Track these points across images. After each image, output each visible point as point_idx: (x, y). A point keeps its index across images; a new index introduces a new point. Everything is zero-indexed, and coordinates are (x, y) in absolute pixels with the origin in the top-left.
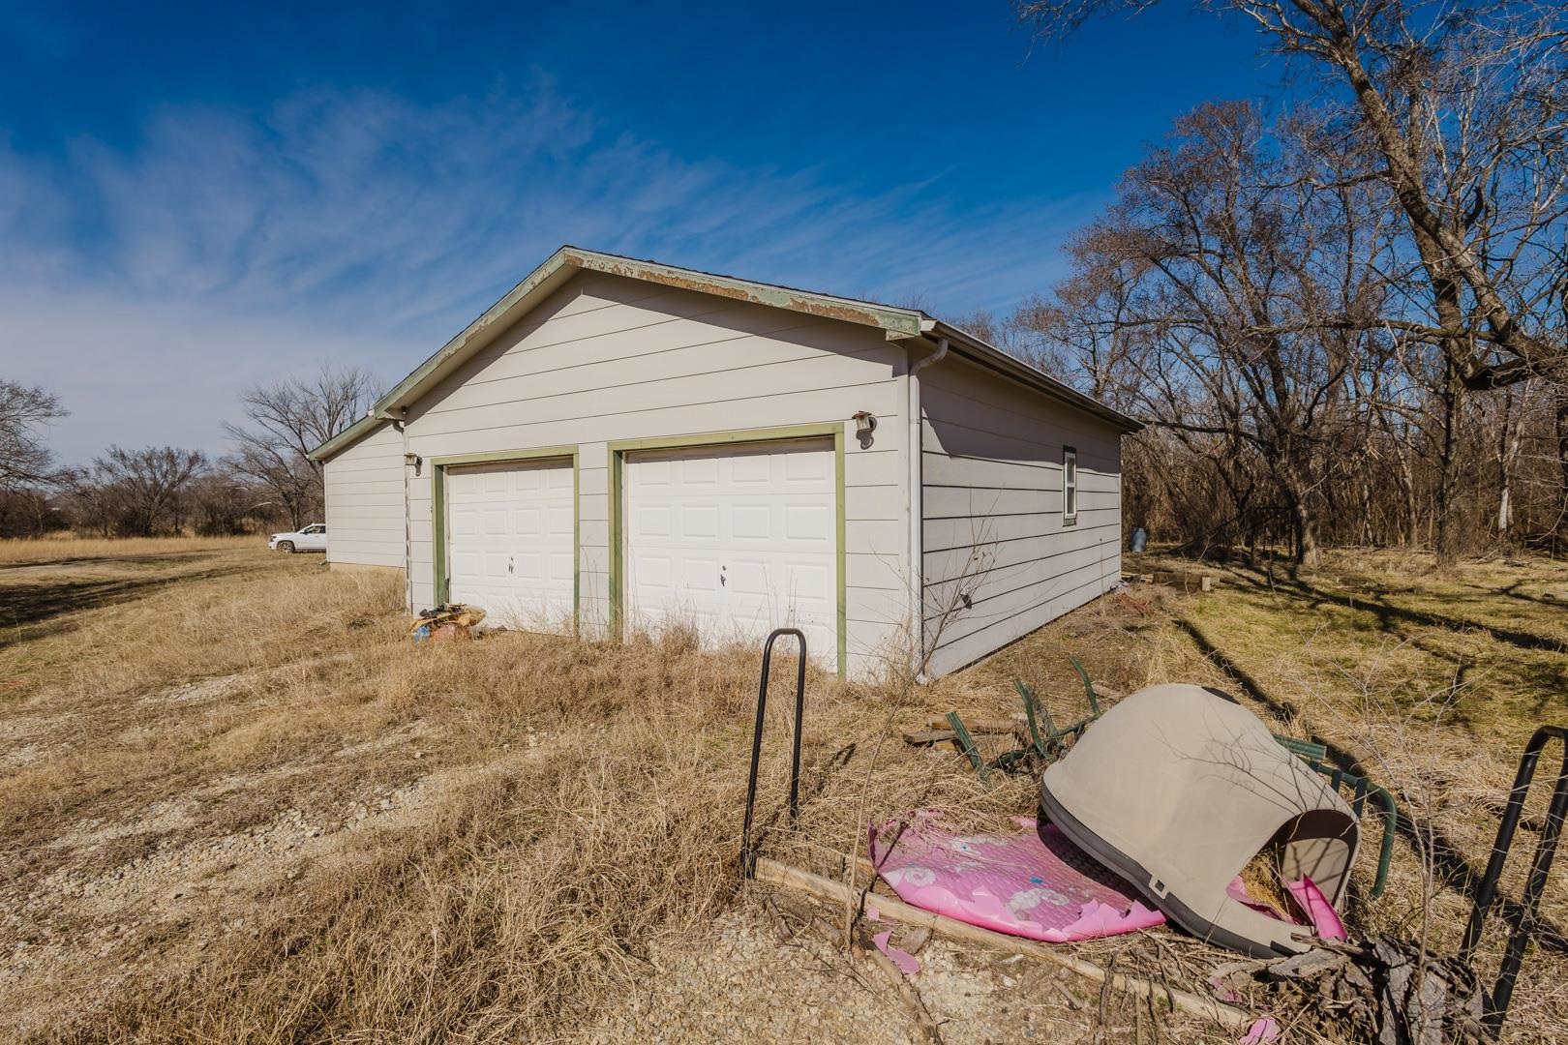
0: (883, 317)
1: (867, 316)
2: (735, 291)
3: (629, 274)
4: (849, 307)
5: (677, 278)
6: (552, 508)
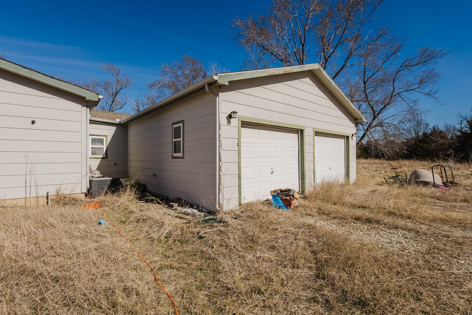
6: (288, 147)
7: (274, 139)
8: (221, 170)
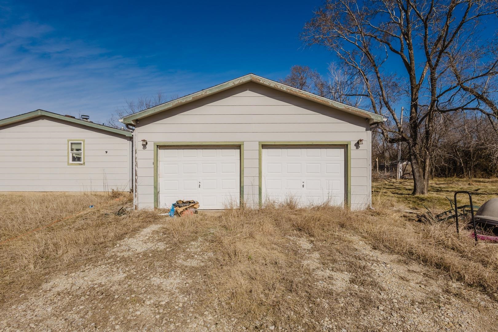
0: (372, 116)
1: (368, 115)
2: (325, 101)
3: (282, 89)
4: (363, 112)
5: (302, 94)
6: (223, 163)
7: (203, 156)
8: (137, 181)
